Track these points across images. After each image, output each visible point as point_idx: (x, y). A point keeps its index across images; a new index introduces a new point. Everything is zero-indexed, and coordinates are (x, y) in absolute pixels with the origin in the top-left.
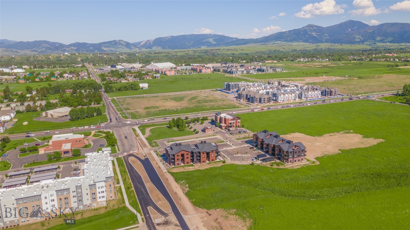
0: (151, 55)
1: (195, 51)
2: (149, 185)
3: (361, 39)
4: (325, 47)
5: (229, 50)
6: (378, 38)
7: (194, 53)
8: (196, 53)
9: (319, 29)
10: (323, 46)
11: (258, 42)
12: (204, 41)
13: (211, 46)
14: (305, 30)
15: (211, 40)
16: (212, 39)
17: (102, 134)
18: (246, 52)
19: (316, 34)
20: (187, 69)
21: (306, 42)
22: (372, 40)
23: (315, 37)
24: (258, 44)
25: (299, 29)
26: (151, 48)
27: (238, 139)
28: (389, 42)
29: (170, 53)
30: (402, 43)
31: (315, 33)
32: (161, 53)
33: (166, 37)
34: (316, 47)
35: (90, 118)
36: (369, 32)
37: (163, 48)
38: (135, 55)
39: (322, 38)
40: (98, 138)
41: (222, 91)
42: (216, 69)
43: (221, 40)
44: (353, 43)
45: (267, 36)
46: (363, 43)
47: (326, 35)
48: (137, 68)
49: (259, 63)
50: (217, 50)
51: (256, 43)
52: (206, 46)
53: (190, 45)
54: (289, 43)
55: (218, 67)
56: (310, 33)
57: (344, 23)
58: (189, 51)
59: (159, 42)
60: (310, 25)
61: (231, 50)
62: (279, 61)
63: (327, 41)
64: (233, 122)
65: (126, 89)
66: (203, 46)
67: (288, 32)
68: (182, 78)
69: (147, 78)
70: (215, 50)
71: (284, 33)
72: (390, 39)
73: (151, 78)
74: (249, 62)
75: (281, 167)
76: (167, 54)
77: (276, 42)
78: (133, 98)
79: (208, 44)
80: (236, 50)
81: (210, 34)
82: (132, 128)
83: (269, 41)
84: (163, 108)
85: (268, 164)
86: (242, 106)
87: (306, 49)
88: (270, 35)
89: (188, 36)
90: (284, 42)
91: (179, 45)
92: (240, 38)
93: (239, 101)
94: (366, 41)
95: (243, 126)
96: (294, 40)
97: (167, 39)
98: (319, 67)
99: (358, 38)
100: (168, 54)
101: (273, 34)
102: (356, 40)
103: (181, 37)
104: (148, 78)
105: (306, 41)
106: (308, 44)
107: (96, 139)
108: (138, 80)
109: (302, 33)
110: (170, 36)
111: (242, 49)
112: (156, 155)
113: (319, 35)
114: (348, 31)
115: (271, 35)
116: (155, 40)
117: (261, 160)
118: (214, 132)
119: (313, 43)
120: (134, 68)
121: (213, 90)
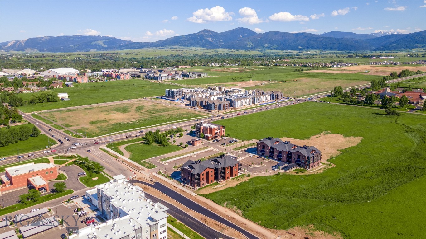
0: (32, 59)
1: (87, 55)
2: (192, 213)
3: (252, 46)
4: (224, 52)
5: (128, 54)
6: (266, 45)
7: (88, 57)
8: (90, 57)
9: (214, 35)
10: (222, 51)
11: (155, 46)
12: (92, 43)
13: (102, 50)
14: (201, 34)
15: (100, 43)
16: (103, 41)
17: (68, 160)
18: (147, 56)
19: (212, 40)
20: (98, 75)
21: (203, 48)
22: (261, 47)
23: (211, 42)
24: (155, 48)
25: (195, 33)
26: (24, 51)
27: (236, 149)
28: (275, 49)
29: (57, 57)
30: (285, 50)
31: (210, 39)
32: (45, 57)
33: (42, 38)
34: (215, 52)
35: (24, 140)
36: (258, 39)
37: (40, 51)
38: (7, 58)
39: (218, 43)
40: (66, 165)
41: (165, 99)
42: (135, 75)
43: (113, 43)
44: (246, 49)
45: (163, 40)
46: (255, 49)
47: (220, 40)
48: (29, 75)
49: (174, 69)
50: (113, 53)
51: (152, 47)
52: (95, 50)
53: (76, 47)
54: (187, 48)
55: (134, 72)
56: (206, 38)
57: (236, 29)
58: (79, 55)
59: (32, 43)
60: (206, 30)
61: (130, 54)
62: (192, 67)
63: (223, 47)
64: (218, 131)
65: (41, 101)
66: (92, 49)
67: (185, 37)
68: (102, 86)
69: (56, 87)
70: (111, 53)
71: (181, 37)
72: (275, 46)
73: (62, 87)
74: (162, 67)
75: (306, 173)
76: (53, 58)
77: (174, 47)
78: (60, 111)
79: (98, 47)
80: (136, 54)
81: (98, 36)
82: (100, 148)
83: (166, 45)
84: (114, 122)
85: (291, 171)
86: (204, 114)
87: (207, 54)
88: (166, 40)
89: (71, 37)
90: (182, 47)
91: (62, 48)
92: (134, 42)
93: (194, 108)
94: (257, 47)
95: (228, 135)
96: (192, 45)
97: (43, 40)
98: (237, 72)
99: (250, 44)
100: (55, 58)
101: (170, 38)
102: (248, 46)
103: (63, 38)
104: (58, 87)
105: (203, 46)
106: (206, 49)
107: (63, 166)
108: (46, 90)
109: (198, 37)
110: (48, 37)
111: (142, 53)
112: (164, 177)
113: (214, 41)
114: (240, 37)
115: (168, 39)
116: (28, 40)
117: (282, 169)
118: (203, 144)
119: (211, 48)
120: (25, 75)
121: (154, 99)
